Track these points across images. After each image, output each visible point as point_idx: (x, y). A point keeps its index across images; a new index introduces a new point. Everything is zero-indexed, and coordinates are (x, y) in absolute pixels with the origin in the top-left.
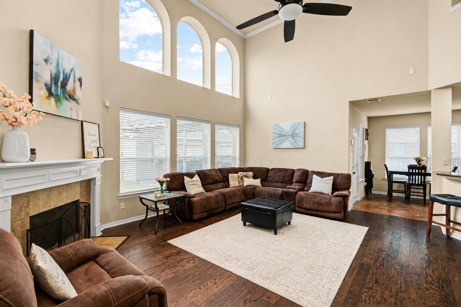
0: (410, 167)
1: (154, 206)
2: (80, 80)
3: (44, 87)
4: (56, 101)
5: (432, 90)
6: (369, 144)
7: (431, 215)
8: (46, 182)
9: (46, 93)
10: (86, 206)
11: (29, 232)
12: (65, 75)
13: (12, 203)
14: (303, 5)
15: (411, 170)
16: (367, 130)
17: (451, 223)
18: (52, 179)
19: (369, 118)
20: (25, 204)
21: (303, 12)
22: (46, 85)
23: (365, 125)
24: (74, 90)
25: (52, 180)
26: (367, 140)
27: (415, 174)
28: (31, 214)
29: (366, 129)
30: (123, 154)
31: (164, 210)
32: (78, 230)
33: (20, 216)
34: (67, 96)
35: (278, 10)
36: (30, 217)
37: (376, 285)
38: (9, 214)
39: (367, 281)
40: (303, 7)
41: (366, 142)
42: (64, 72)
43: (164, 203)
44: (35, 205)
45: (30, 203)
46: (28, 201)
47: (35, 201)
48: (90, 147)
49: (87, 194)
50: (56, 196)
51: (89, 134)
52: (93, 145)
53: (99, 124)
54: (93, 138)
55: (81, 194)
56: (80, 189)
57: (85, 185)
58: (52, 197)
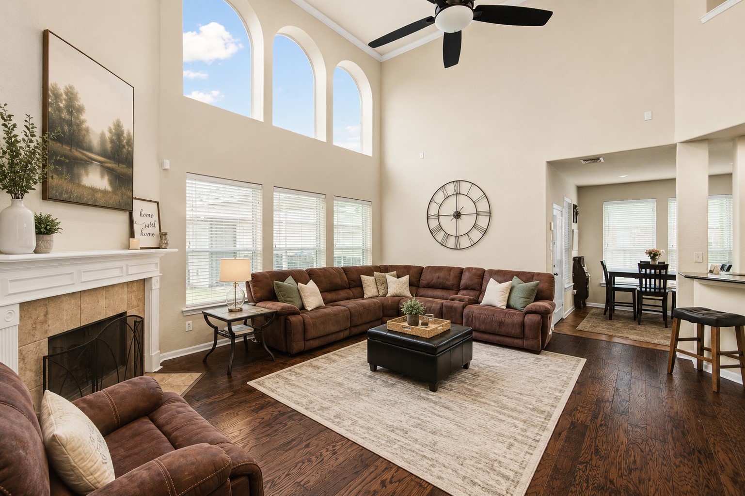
0: (642, 265)
1: (226, 329)
5: (677, 144)
6: (579, 228)
7: (676, 339)
8: (73, 284)
10: (138, 322)
11: (47, 360)
13: (21, 317)
14: (474, 8)
15: (644, 270)
16: (575, 207)
17: (704, 351)
18: (83, 279)
19: (580, 189)
20: (41, 318)
21: (474, 19)
23: (572, 198)
25: (83, 281)
26: (577, 222)
27: (650, 276)
28: (51, 334)
29: (574, 205)
31: (245, 336)
32: (124, 362)
33: (34, 336)
35: (434, 16)
36: (48, 338)
37: (597, 457)
38: (14, 333)
39: (582, 452)
40: (474, 11)
41: (575, 226)
43: (245, 324)
44: (57, 318)
45: (49, 316)
46: (46, 314)
47: (58, 313)
48: (142, 233)
49: (140, 304)
50: (89, 306)
51: (141, 215)
52: (148, 230)
53: (158, 202)
54: (148, 221)
55: (129, 303)
56: (127, 296)
57: (135, 289)
58: (83, 307)
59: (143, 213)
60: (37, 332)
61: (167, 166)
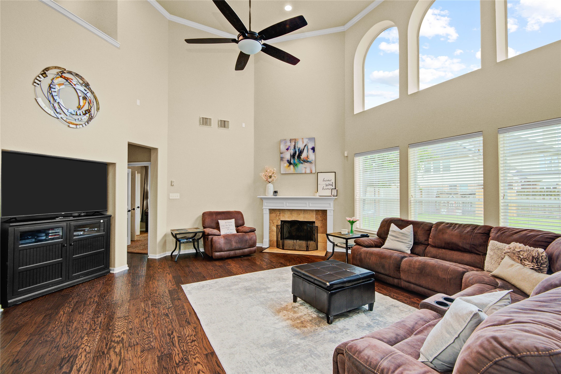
2: (313, 149)
4: (294, 166)
9: (288, 164)
12: (300, 151)
18: (287, 205)
20: (278, 214)
22: (288, 161)
24: (308, 157)
28: (281, 220)
34: (302, 162)
42: (299, 150)
44: (283, 216)
45: (281, 214)
46: (280, 214)
47: (283, 214)
48: (323, 189)
49: (324, 220)
50: (295, 215)
51: (324, 180)
52: (327, 187)
53: (335, 172)
54: (328, 183)
55: (317, 218)
56: (316, 215)
57: (321, 213)
58: (293, 215)
59: (325, 180)
60: (277, 218)
61: (346, 155)
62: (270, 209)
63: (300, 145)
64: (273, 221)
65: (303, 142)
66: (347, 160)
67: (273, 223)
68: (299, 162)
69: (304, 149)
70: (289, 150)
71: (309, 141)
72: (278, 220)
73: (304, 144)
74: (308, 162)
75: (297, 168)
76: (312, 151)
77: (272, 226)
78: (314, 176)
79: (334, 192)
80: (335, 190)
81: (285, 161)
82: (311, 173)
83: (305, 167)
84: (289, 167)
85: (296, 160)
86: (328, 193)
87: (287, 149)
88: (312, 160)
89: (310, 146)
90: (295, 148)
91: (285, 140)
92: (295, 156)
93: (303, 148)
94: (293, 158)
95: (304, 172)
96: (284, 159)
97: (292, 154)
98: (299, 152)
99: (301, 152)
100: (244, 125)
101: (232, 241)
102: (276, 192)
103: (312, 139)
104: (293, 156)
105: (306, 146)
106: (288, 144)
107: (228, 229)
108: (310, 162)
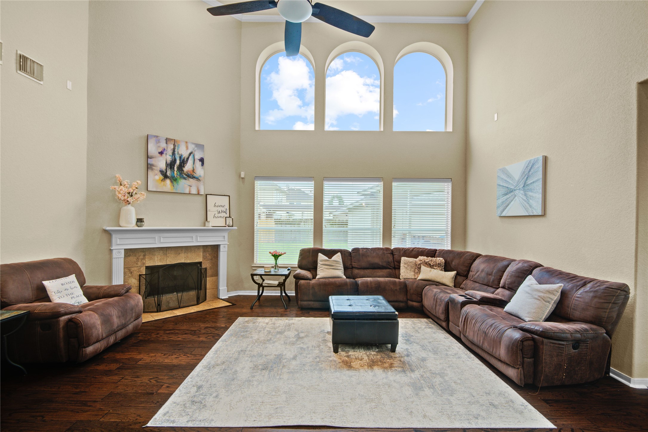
2: (202, 160)
3: (160, 173)
4: (172, 182)
8: (155, 243)
9: (162, 177)
12: (182, 159)
20: (141, 257)
22: (161, 172)
24: (193, 171)
25: (162, 242)
28: (147, 265)
30: (258, 223)
34: (185, 176)
42: (180, 158)
44: (151, 259)
45: (147, 257)
46: (144, 256)
47: (151, 256)
48: (214, 217)
49: (213, 259)
50: (172, 255)
51: (215, 206)
52: (220, 215)
53: (229, 196)
54: (220, 209)
55: (204, 258)
56: (203, 253)
57: (210, 250)
58: (168, 255)
59: (217, 205)
60: (139, 264)
61: (242, 176)
62: (125, 249)
63: (183, 151)
64: (130, 270)
65: (187, 148)
66: (243, 182)
67: (131, 273)
68: (180, 176)
69: (188, 158)
70: (164, 155)
71: (196, 149)
72: (141, 267)
73: (189, 152)
74: (193, 177)
75: (176, 185)
76: (201, 163)
77: (129, 277)
78: (201, 199)
79: (229, 221)
80: (231, 219)
81: (156, 172)
82: (198, 194)
83: (190, 184)
84: (163, 183)
85: (175, 172)
86: (221, 222)
87: (161, 153)
88: (200, 176)
89: (198, 156)
90: (174, 153)
91: (157, 137)
92: (174, 166)
93: (187, 156)
94: (171, 168)
95: (187, 192)
96: (154, 167)
97: (169, 162)
98: (181, 161)
99: (183, 162)
100: (69, 85)
101: (112, 316)
102: (140, 221)
103: (200, 147)
104: (171, 165)
105: (192, 154)
106: (163, 145)
107: (72, 296)
108: (198, 179)
